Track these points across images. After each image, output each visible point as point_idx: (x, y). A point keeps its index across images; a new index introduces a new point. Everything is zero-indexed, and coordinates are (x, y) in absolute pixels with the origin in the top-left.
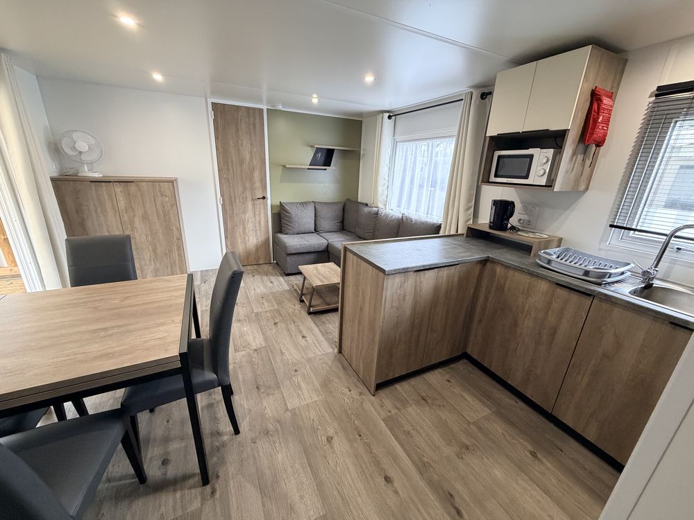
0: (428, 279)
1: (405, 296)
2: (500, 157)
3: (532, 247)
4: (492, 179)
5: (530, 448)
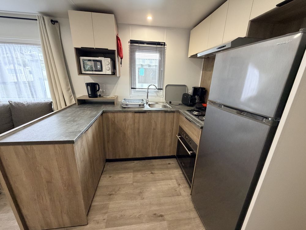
2: (84, 60)
3: (114, 102)
5: (150, 172)
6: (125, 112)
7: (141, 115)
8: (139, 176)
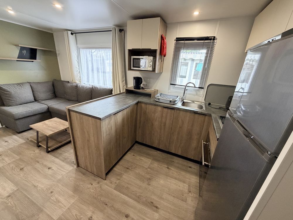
0: (120, 117)
1: (111, 128)
2: (134, 59)
3: (151, 94)
4: (132, 68)
5: (166, 166)
6: (155, 105)
8: (156, 165)
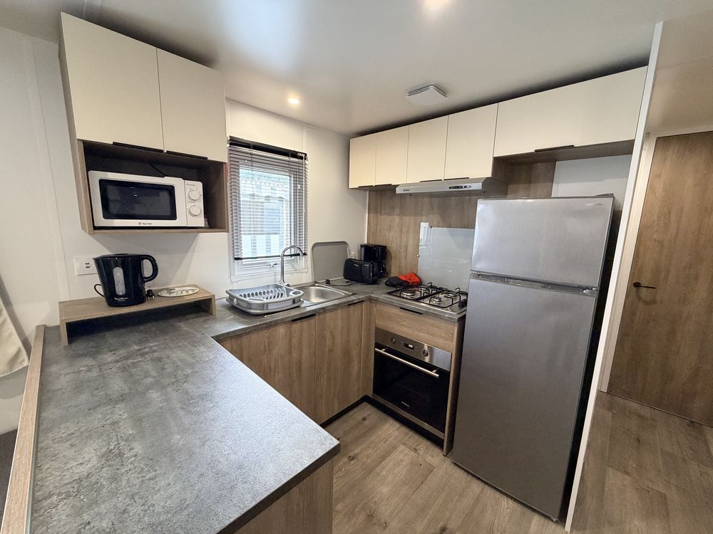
7: (305, 323)
